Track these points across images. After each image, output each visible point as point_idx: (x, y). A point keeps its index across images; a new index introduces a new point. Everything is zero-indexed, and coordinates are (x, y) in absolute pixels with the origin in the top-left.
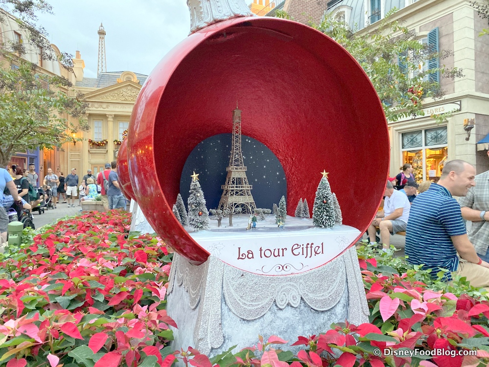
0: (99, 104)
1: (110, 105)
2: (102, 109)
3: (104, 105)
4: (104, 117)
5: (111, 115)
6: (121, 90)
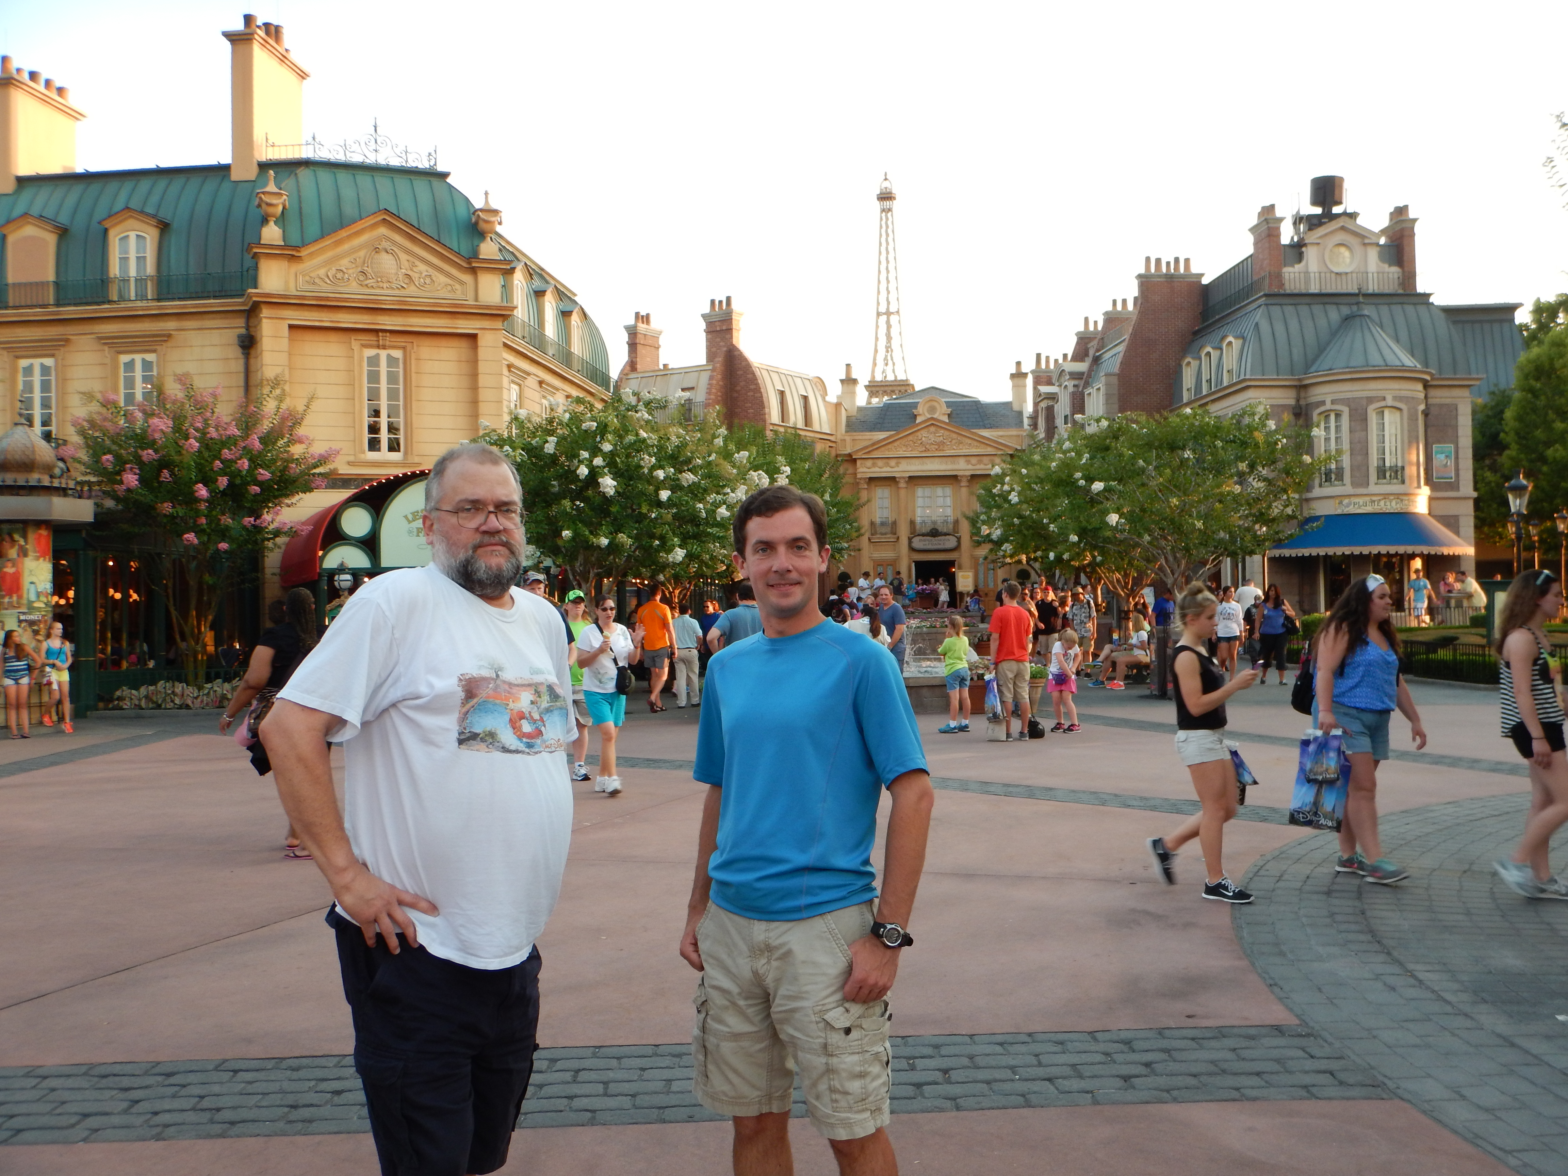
0: (885, 461)
1: (901, 461)
2: (889, 469)
3: (893, 463)
4: (891, 480)
5: (904, 478)
6: (919, 434)
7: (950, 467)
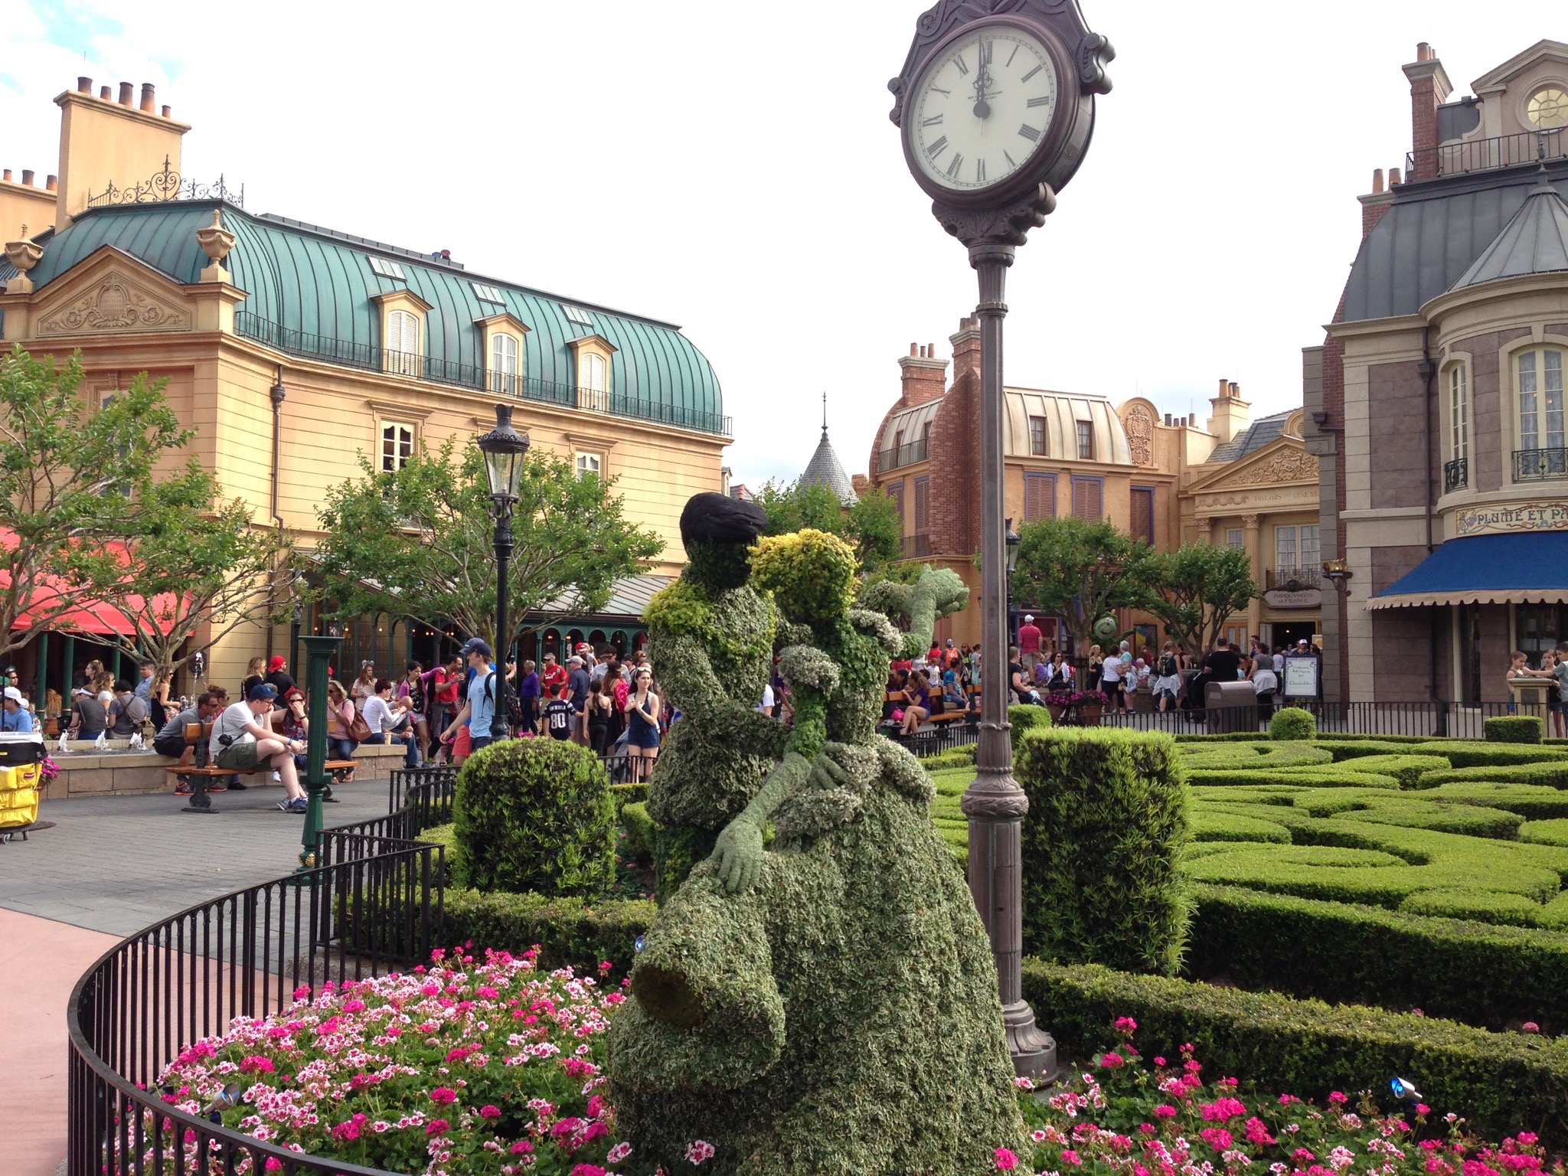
0: (1229, 496)
1: (1248, 495)
3: (1238, 498)
4: (1236, 521)
5: (1251, 516)
7: (1310, 500)
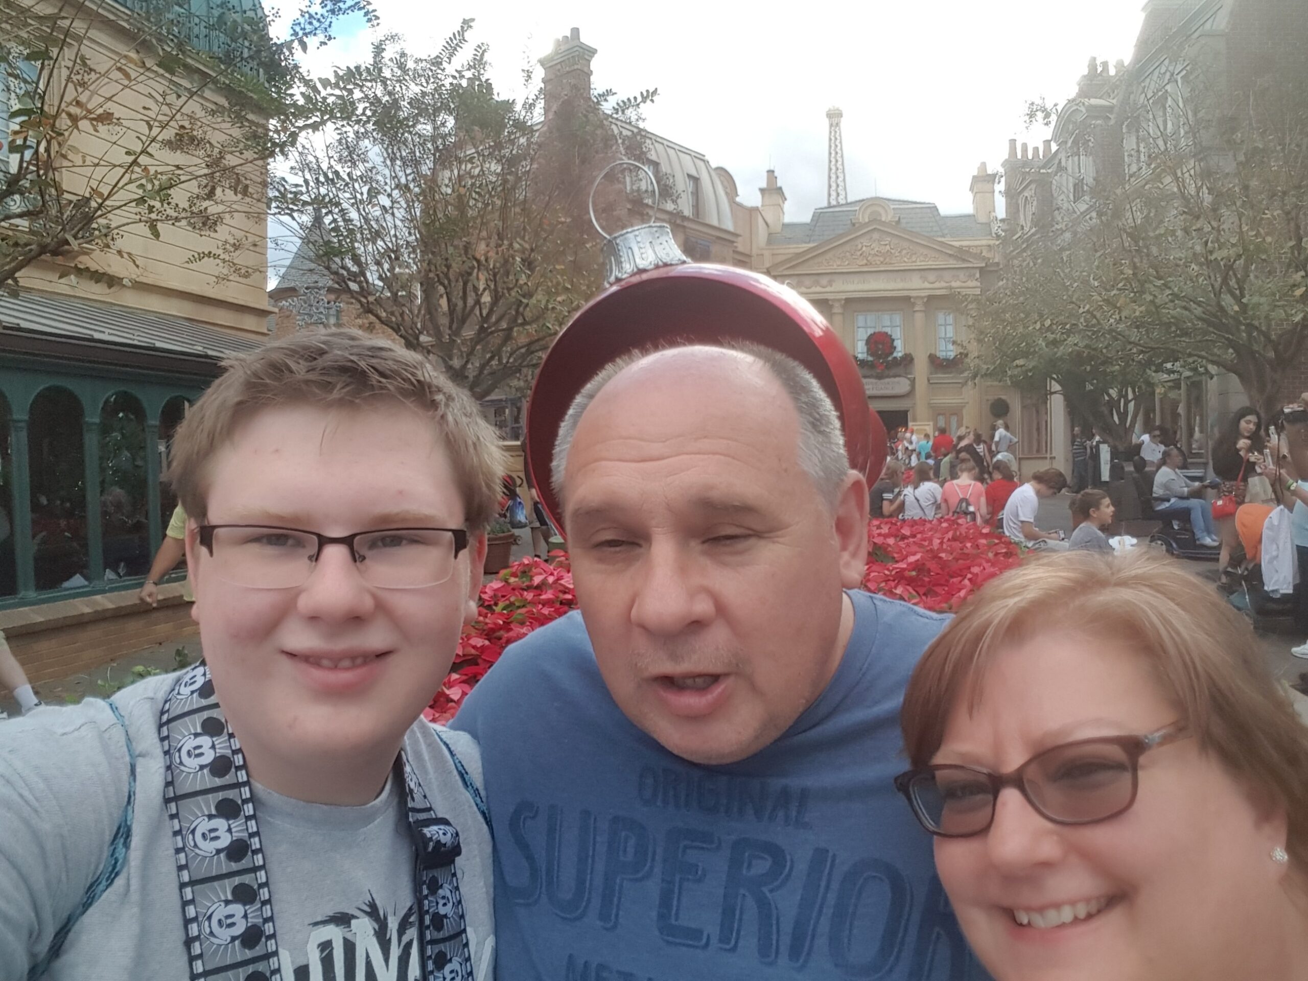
0: (814, 279)
1: (836, 278)
2: (818, 289)
3: (824, 281)
5: (839, 300)
6: (858, 242)
7: (900, 285)
